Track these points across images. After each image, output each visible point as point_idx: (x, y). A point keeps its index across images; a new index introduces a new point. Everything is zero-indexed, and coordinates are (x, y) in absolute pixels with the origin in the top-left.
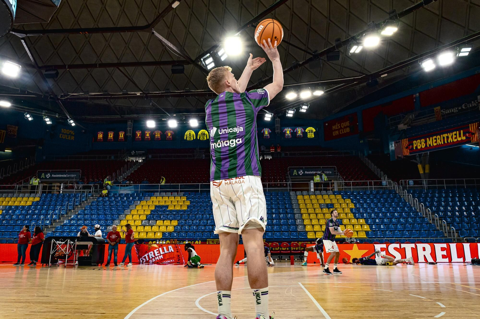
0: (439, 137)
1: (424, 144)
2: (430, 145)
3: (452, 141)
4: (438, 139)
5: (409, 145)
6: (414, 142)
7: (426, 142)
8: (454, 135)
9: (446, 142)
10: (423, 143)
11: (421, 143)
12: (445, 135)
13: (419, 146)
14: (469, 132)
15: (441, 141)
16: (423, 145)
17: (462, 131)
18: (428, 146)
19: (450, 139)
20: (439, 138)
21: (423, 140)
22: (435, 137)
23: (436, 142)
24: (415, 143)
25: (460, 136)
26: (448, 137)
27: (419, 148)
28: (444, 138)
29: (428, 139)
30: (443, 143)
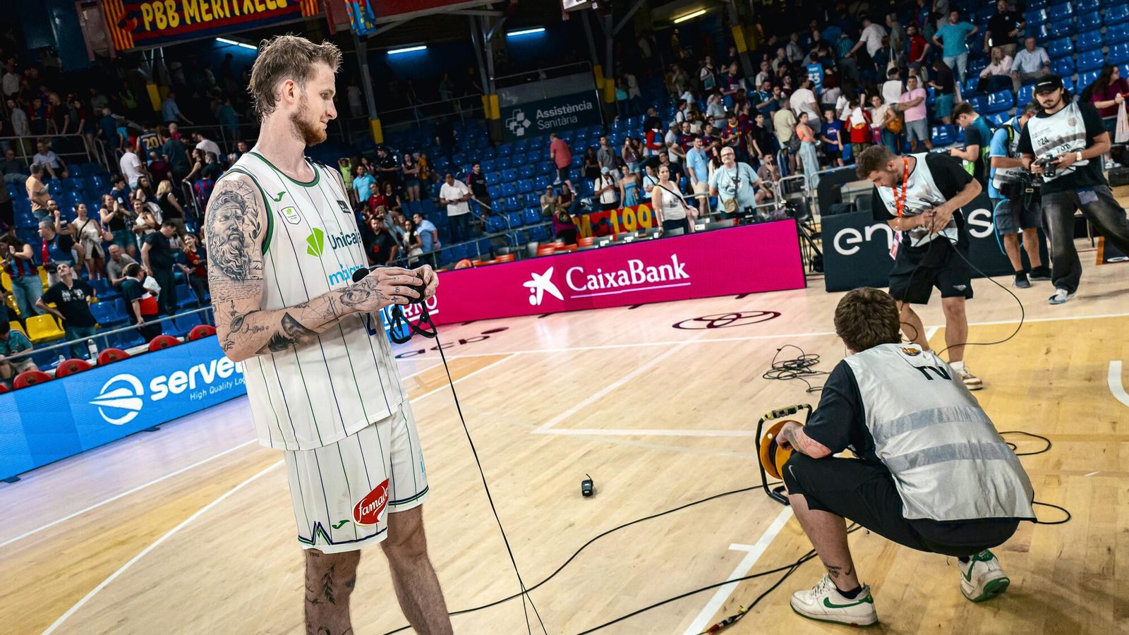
1: (176, 15)
2: (193, 19)
3: (252, 11)
5: (129, 17)
6: (144, 7)
7: (180, 10)
9: (237, 13)
10: (171, 13)
11: (165, 13)
13: (161, 20)
15: (222, 7)
16: (173, 18)
18: (188, 22)
21: (170, 3)
23: (209, 11)
24: (147, 11)
27: (162, 26)
30: (228, 15)
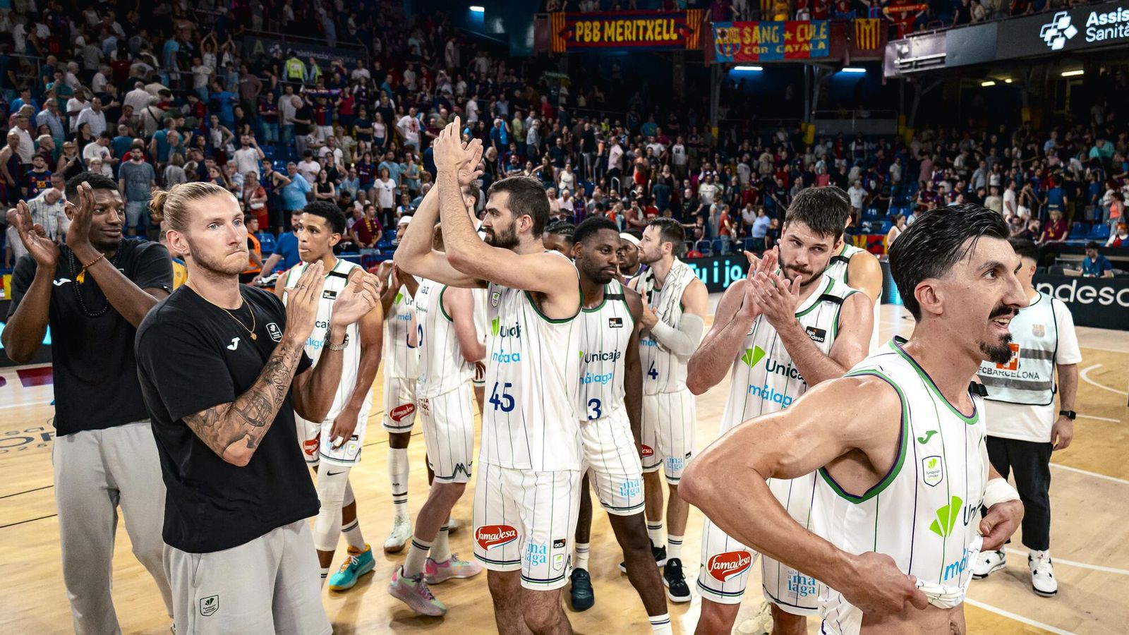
0: (628, 23)
1: (599, 34)
2: (609, 38)
3: (652, 38)
4: (626, 28)
5: (566, 30)
6: (579, 24)
7: (602, 30)
8: (657, 26)
9: (641, 38)
10: (595, 31)
11: (592, 30)
12: (641, 23)
13: (588, 35)
14: (685, 27)
15: (631, 33)
16: (596, 35)
17: (672, 21)
18: (606, 39)
19: (649, 33)
20: (628, 27)
21: (597, 24)
22: (621, 22)
23: (622, 34)
24: (580, 28)
25: (668, 32)
26: (645, 29)
27: (587, 39)
28: (638, 28)
29: (607, 24)
30: (634, 39)
